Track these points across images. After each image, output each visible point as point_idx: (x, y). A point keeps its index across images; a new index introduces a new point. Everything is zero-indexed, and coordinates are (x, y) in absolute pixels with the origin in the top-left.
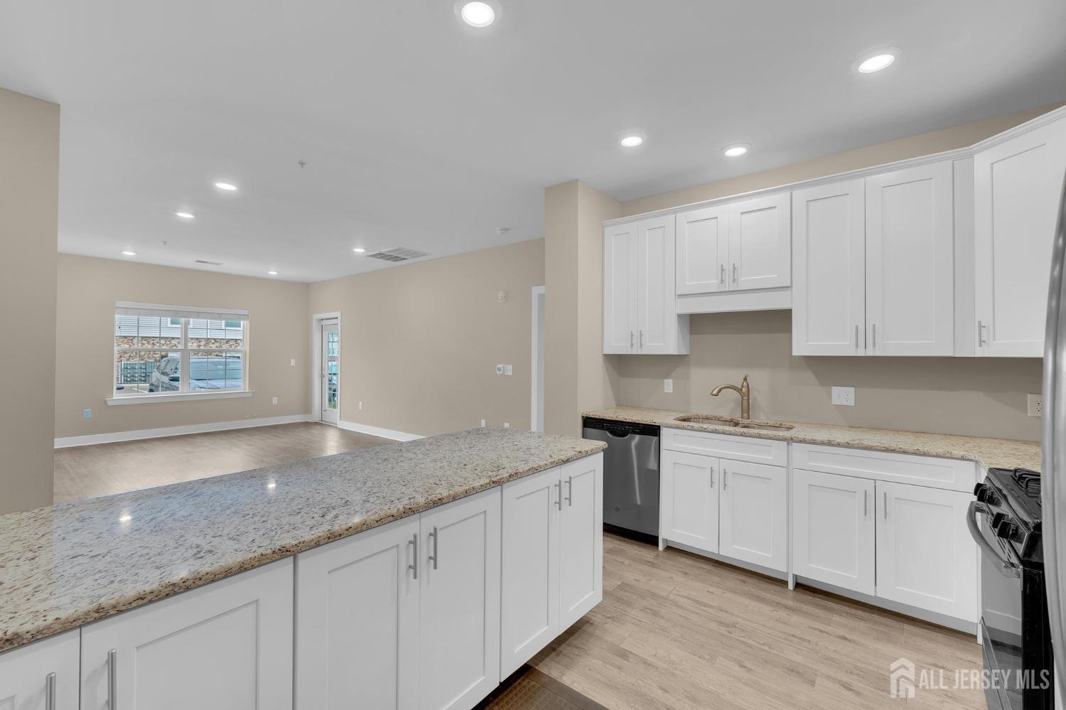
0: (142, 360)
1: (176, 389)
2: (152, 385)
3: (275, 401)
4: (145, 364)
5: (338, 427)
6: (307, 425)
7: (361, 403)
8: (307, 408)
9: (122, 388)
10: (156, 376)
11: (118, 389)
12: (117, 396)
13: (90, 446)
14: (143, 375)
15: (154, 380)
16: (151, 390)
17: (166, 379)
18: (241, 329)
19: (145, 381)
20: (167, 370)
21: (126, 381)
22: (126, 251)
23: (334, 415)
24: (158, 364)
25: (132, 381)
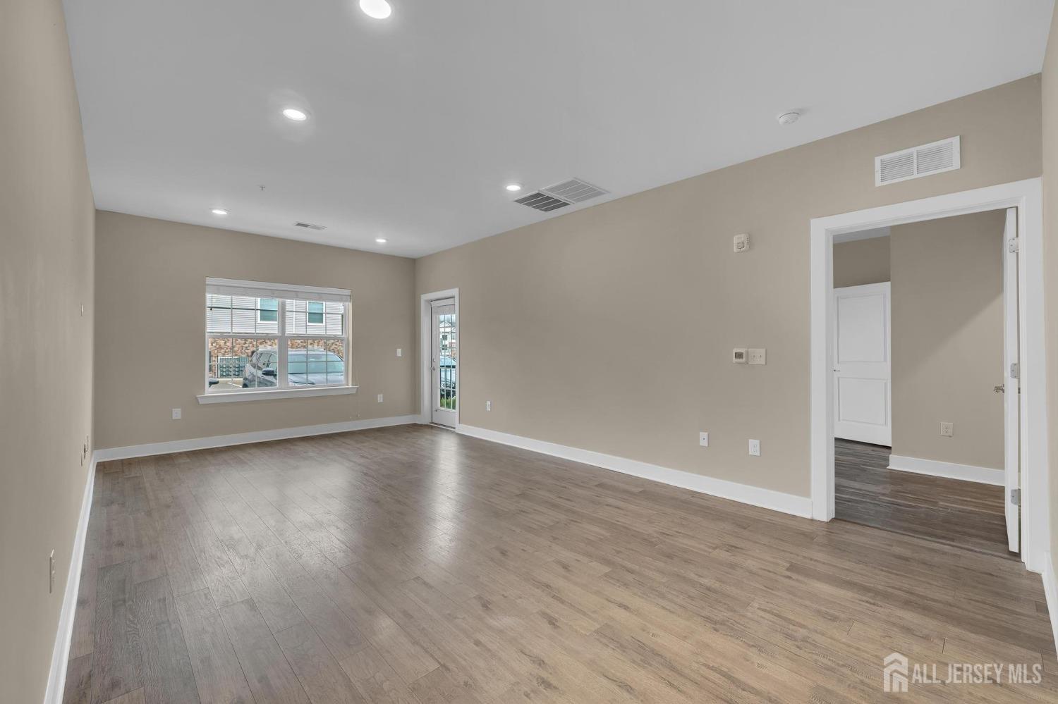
0: (236, 355)
1: (272, 384)
2: (245, 379)
3: (380, 398)
4: (238, 359)
5: (457, 432)
6: (415, 427)
7: (489, 403)
8: (415, 407)
9: (216, 383)
10: (249, 369)
11: (211, 383)
12: (210, 391)
13: (180, 453)
14: (236, 370)
15: (247, 374)
16: (245, 386)
17: (260, 373)
18: (324, 324)
19: (238, 375)
20: (261, 365)
21: (222, 376)
22: (216, 209)
23: (451, 416)
24: (250, 359)
25: (228, 375)
